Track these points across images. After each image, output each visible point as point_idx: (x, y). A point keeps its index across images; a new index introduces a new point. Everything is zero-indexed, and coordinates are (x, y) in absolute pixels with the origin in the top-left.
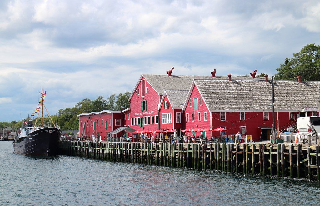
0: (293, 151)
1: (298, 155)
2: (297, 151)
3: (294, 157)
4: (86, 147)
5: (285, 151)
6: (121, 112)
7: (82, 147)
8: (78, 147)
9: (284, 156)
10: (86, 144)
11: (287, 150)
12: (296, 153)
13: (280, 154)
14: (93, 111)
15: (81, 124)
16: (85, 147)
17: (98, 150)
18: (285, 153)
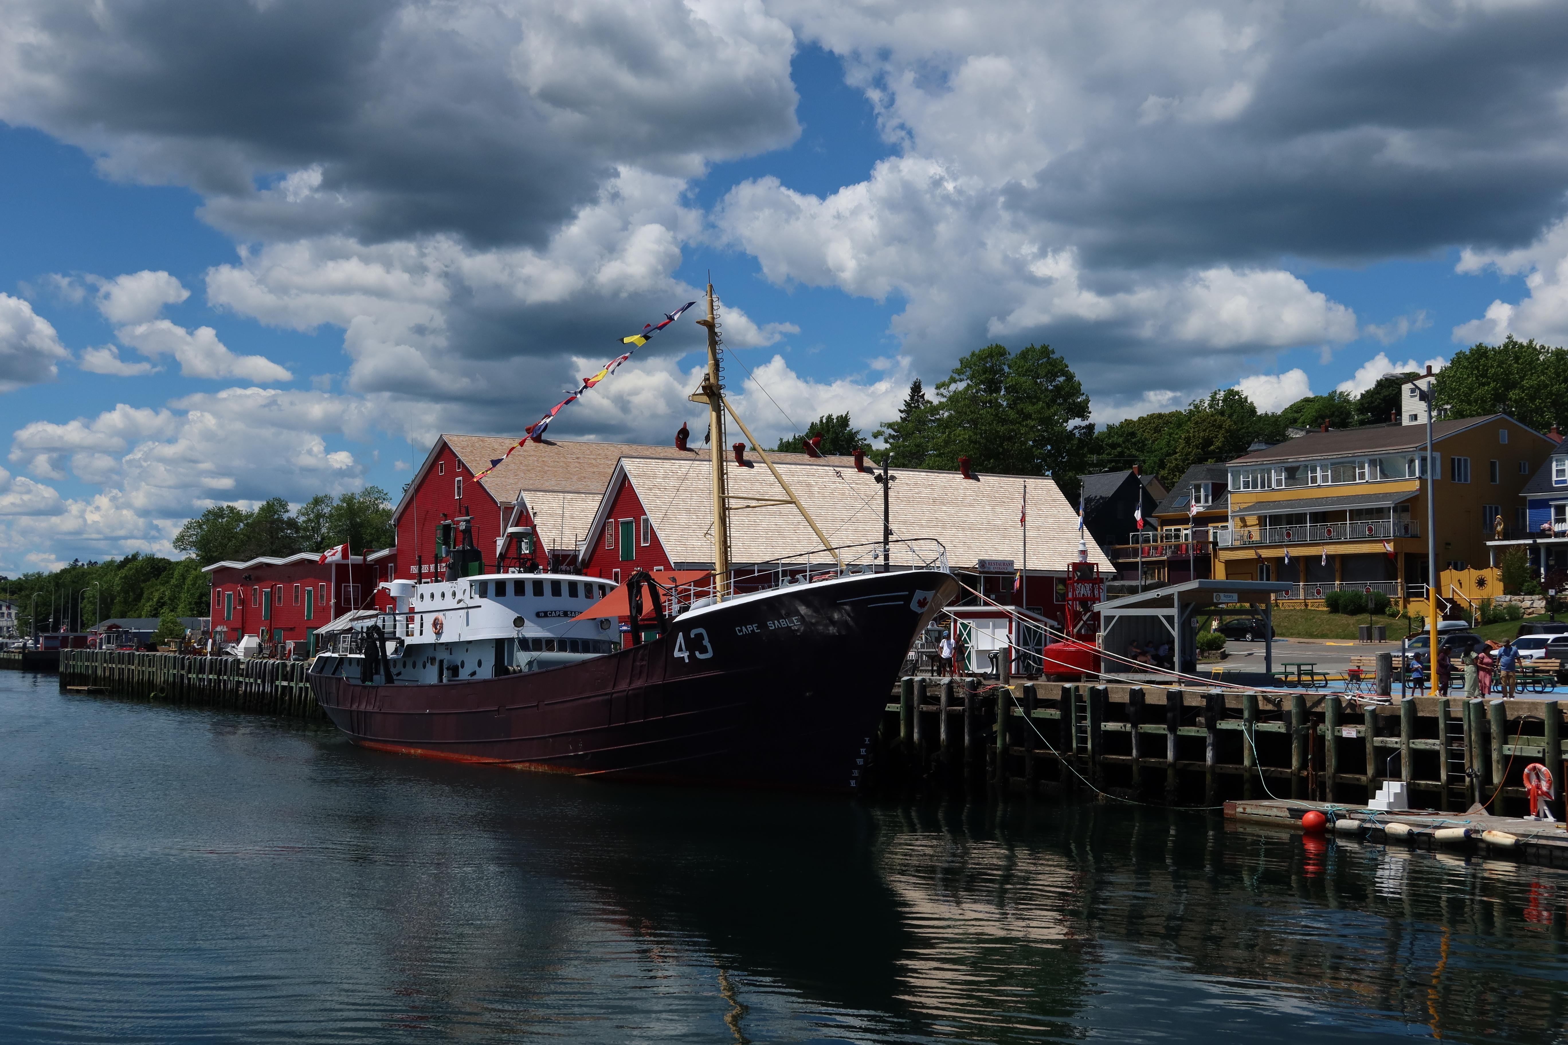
0: (953, 700)
1: (967, 714)
2: (967, 701)
3: (955, 721)
4: (241, 679)
5: (925, 699)
6: (365, 559)
7: (225, 677)
8: (211, 677)
9: (923, 715)
10: (239, 668)
11: (931, 697)
12: (961, 708)
13: (909, 709)
14: (263, 555)
15: (219, 596)
16: (236, 679)
17: (284, 687)
18: (924, 708)
